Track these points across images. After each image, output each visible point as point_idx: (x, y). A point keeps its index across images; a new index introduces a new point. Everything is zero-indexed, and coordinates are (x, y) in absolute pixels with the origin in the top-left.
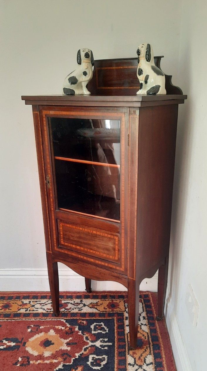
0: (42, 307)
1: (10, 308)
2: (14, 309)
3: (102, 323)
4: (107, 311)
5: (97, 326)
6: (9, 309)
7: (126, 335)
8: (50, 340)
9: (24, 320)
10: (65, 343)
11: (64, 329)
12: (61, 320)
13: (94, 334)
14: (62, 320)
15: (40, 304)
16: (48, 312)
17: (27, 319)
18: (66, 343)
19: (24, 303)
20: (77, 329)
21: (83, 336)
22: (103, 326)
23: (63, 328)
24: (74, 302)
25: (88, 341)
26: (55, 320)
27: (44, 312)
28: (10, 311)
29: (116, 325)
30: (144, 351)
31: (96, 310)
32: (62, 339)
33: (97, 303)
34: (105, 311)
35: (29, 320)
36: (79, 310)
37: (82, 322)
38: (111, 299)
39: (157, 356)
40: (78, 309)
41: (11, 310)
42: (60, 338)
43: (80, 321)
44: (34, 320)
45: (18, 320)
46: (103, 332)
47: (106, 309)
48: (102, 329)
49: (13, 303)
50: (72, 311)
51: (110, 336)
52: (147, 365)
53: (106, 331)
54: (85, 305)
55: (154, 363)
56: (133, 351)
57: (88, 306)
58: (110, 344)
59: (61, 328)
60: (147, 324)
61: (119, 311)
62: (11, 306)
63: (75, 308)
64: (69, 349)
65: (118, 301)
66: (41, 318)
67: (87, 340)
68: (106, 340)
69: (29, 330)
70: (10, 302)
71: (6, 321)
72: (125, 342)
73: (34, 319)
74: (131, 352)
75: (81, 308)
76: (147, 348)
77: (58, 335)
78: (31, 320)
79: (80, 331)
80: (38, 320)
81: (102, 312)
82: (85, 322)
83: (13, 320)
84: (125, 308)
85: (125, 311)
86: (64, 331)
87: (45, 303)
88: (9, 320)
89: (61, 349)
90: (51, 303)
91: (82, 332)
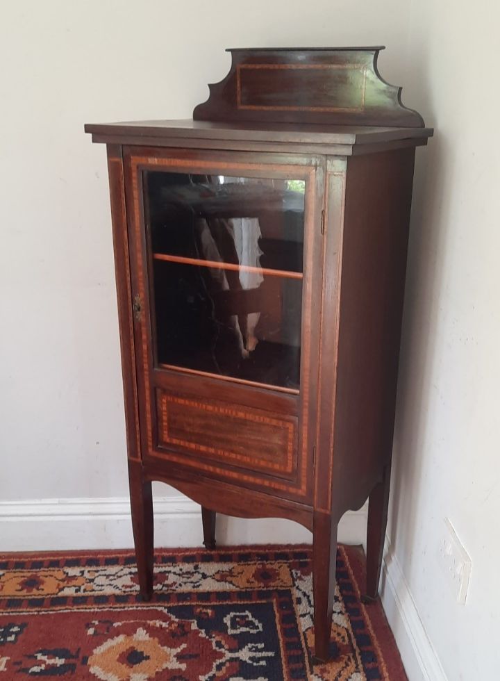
0: (112, 582)
1: (41, 587)
2: (49, 587)
3: (247, 613)
4: (254, 588)
5: (238, 619)
6: (38, 589)
7: (302, 634)
8: (139, 651)
9: (76, 610)
10: (172, 655)
11: (167, 626)
12: (156, 608)
13: (233, 636)
14: (160, 609)
15: (105, 575)
16: (127, 593)
17: (82, 608)
18: (175, 656)
19: (70, 575)
20: (194, 626)
21: (212, 639)
22: (250, 618)
23: (165, 625)
24: (181, 570)
25: (223, 650)
26: (145, 608)
27: (117, 592)
28: (40, 592)
29: (277, 614)
30: (344, 665)
31: (231, 585)
32: (165, 648)
33: (230, 571)
34: (251, 588)
35: (88, 610)
36: (194, 587)
37: (205, 611)
38: (259, 562)
39: (372, 675)
40: (192, 585)
41: (43, 590)
42: (160, 645)
43: (198, 610)
44: (99, 610)
45: (61, 611)
46: (253, 631)
47: (253, 582)
48: (249, 624)
49: (46, 576)
50: (180, 590)
51: (268, 638)
53: (257, 627)
54: (204, 576)
56: (321, 667)
57: (213, 577)
58: (271, 654)
59: (161, 626)
60: (344, 610)
61: (281, 586)
62: (42, 582)
63: (185, 583)
64: (183, 666)
65: (276, 566)
66: (114, 606)
67: (220, 648)
68: (261, 646)
69: (91, 631)
70: (39, 574)
71: (36, 613)
72: (302, 649)
73: (98, 608)
74: (316, 669)
75: (196, 583)
76: (349, 659)
77: (156, 639)
78: (92, 610)
79: (203, 631)
80: (106, 609)
81: (244, 590)
82: (210, 611)
83: (51, 613)
84: (294, 580)
85: (294, 585)
86: (167, 631)
87: (117, 573)
88: (41, 611)
89: (167, 668)
90: (130, 573)
91: (207, 633)
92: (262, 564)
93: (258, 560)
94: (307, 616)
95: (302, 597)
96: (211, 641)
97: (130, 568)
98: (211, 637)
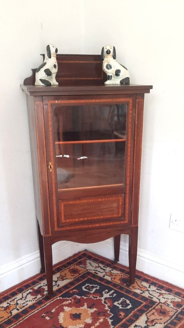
0: (26, 300)
3: (87, 285)
4: (77, 277)
5: (87, 288)
7: (112, 281)
8: (74, 314)
9: (29, 316)
11: (71, 302)
12: (57, 299)
13: (94, 293)
14: (59, 298)
15: (19, 300)
16: (38, 301)
17: (31, 314)
18: (88, 308)
19: (5, 307)
20: (79, 297)
21: (90, 297)
24: (44, 284)
25: (98, 298)
26: (53, 301)
27: (34, 302)
29: (96, 280)
30: (136, 283)
31: (68, 280)
32: (81, 308)
33: (61, 276)
34: (76, 277)
35: (34, 313)
36: (58, 286)
37: (73, 291)
38: (66, 268)
39: (147, 281)
40: (56, 286)
41: (3, 317)
43: (71, 292)
44: (37, 311)
45: (25, 319)
46: (98, 288)
47: (74, 275)
48: (93, 287)
51: (103, 288)
52: (149, 287)
54: (56, 281)
55: (150, 285)
57: (59, 280)
58: (113, 291)
59: (69, 303)
60: (112, 269)
61: (84, 272)
64: (95, 309)
65: (73, 267)
66: (41, 306)
68: (107, 291)
69: (47, 318)
71: (16, 325)
72: (119, 285)
74: (131, 287)
77: (74, 307)
79: (83, 297)
81: (75, 279)
82: (75, 290)
83: (21, 321)
84: (85, 268)
85: (87, 270)
86: (73, 303)
87: (23, 296)
88: (17, 323)
89: (91, 313)
90: (28, 294)
91: (85, 296)
92: (67, 269)
93: (65, 268)
94: (105, 276)
95: (95, 271)
96: (91, 298)
97: (25, 292)
98: (89, 297)
